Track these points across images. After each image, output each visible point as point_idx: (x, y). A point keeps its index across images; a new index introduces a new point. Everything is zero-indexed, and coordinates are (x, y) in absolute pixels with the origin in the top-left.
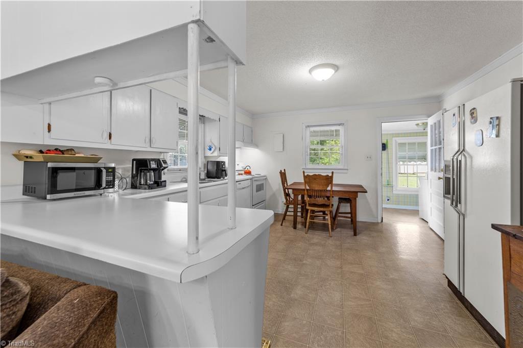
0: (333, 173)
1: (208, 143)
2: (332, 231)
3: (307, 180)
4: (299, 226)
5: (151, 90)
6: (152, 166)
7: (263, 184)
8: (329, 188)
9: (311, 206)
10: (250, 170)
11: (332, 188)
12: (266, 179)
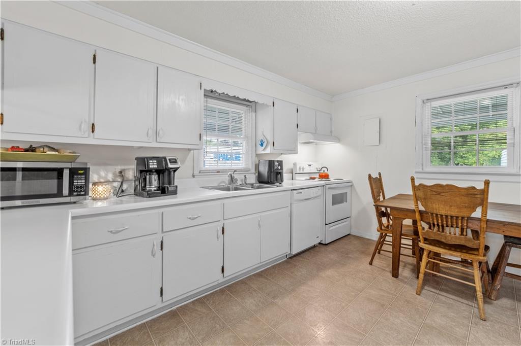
0: (487, 183)
1: (260, 137)
2: (485, 302)
3: (420, 194)
4: (405, 272)
5: (158, 68)
6: (151, 167)
7: (346, 193)
8: (477, 213)
9: (430, 244)
10: (328, 173)
11: (484, 213)
12: (351, 186)
